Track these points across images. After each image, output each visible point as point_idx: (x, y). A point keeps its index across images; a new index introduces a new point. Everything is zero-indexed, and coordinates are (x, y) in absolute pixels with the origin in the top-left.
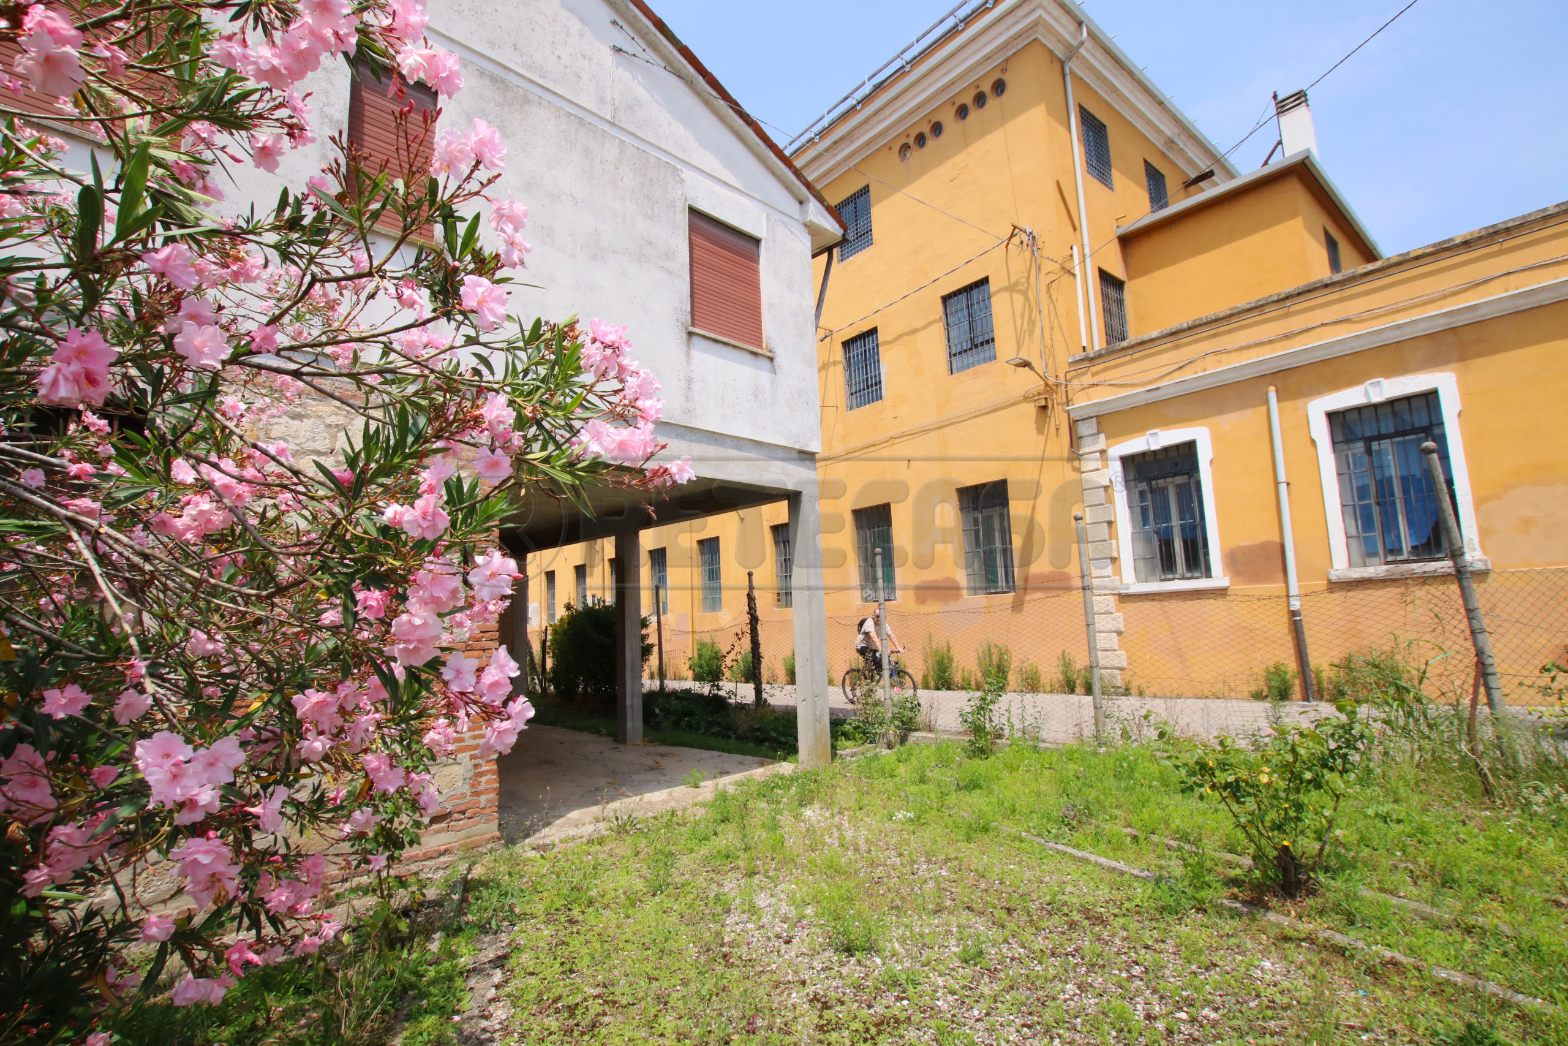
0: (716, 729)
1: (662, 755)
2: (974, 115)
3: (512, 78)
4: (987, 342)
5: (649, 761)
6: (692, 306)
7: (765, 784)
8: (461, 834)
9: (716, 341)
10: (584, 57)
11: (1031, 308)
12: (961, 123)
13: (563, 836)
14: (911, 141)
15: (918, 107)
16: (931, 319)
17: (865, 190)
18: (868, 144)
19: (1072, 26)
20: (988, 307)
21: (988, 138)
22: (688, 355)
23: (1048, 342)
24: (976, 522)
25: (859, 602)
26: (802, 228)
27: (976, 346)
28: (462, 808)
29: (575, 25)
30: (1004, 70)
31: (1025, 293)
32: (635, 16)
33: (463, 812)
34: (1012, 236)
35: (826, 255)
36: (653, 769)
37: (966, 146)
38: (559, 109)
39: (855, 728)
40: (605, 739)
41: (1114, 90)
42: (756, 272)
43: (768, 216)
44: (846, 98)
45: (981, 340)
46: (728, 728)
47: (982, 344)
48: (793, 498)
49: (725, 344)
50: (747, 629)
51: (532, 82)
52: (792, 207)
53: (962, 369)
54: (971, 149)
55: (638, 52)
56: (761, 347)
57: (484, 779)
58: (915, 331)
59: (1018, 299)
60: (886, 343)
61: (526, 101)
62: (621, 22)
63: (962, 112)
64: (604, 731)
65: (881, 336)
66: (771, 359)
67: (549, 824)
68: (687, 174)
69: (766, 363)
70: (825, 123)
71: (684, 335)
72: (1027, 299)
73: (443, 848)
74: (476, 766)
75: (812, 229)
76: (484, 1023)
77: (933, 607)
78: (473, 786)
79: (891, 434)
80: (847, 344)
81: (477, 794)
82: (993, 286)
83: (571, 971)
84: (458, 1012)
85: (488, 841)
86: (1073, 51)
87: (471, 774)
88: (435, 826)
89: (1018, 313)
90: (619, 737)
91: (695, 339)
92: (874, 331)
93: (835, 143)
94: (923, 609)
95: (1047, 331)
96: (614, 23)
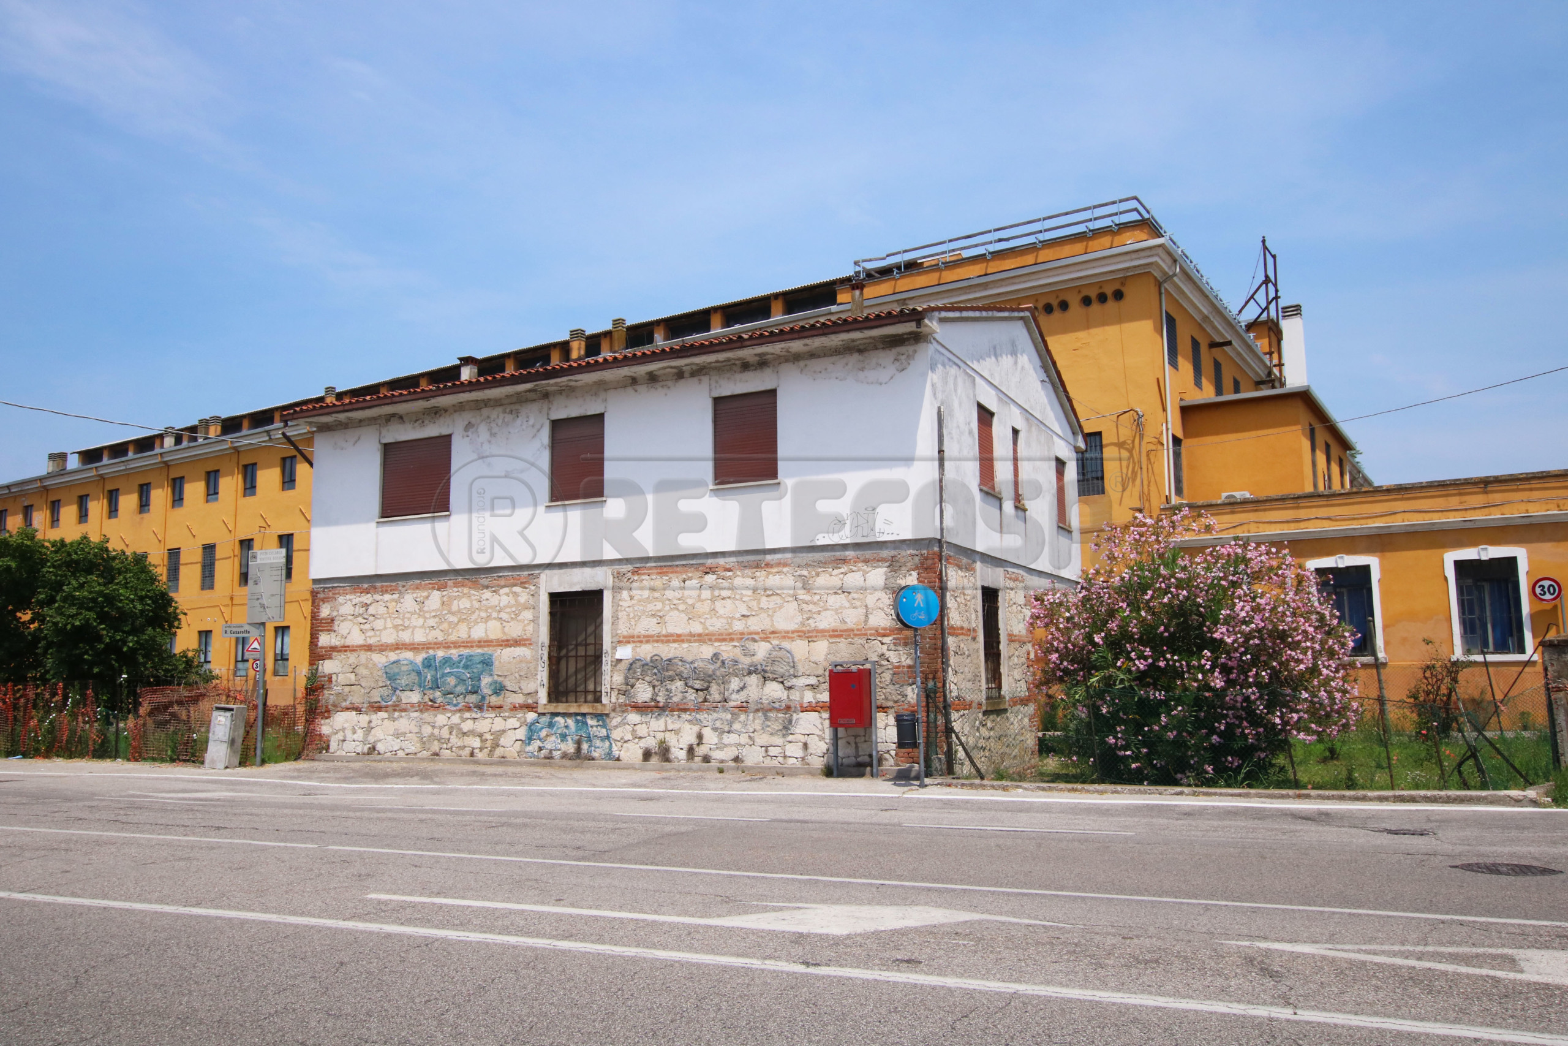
2: (1095, 307)
4: (1097, 478)
11: (1134, 463)
12: (1085, 309)
15: (1050, 284)
19: (1169, 260)
20: (1102, 454)
21: (1107, 328)
23: (1146, 490)
30: (1123, 284)
31: (1130, 451)
34: (1127, 412)
37: (1089, 327)
41: (1183, 292)
45: (1091, 475)
47: (1092, 479)
54: (1093, 331)
59: (1125, 454)
63: (1087, 301)
72: (1131, 455)
82: (1105, 440)
86: (1169, 278)
89: (1124, 464)
95: (1145, 483)
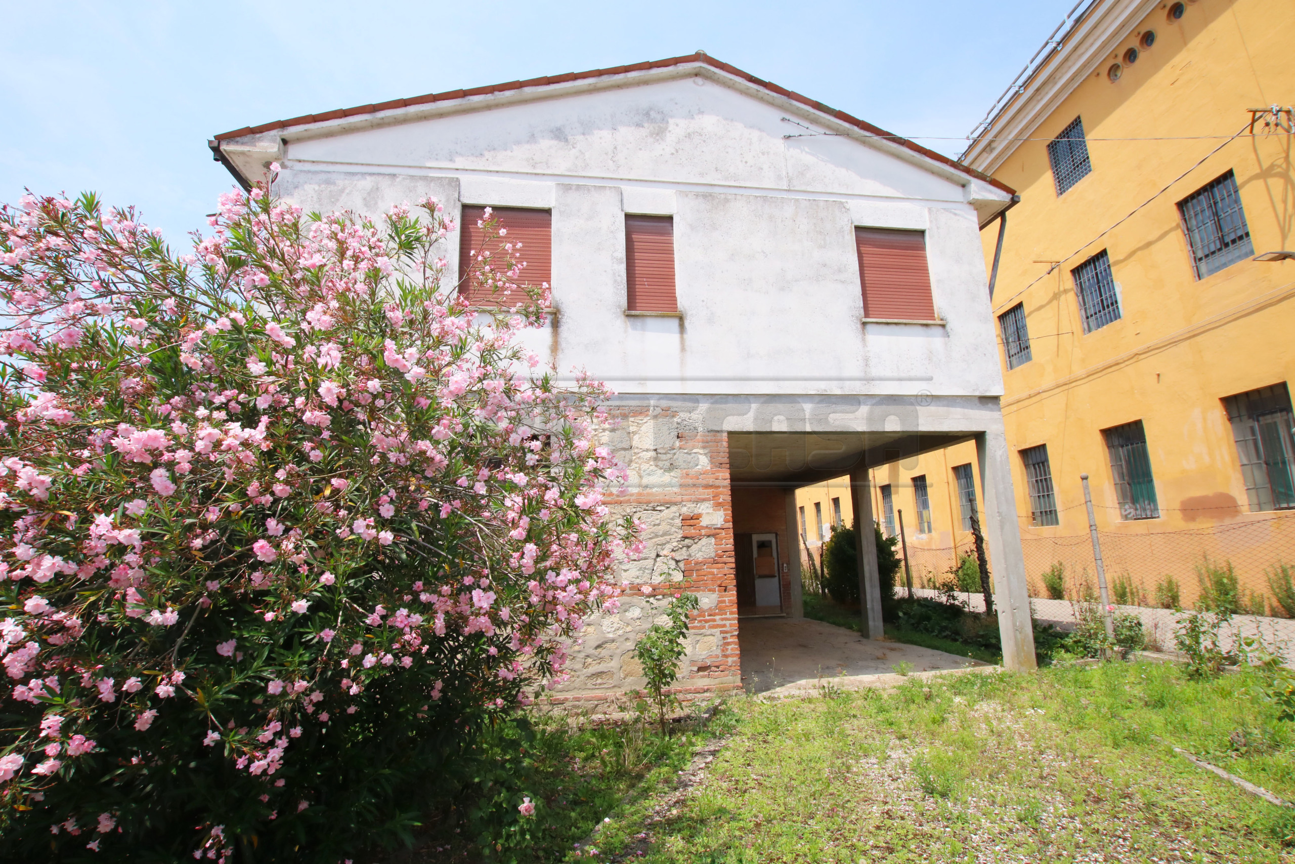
0: (947, 633)
1: (892, 649)
2: (1190, 10)
3: (717, 190)
4: (1241, 238)
5: (879, 653)
6: (864, 300)
7: (960, 680)
8: (717, 681)
9: (887, 324)
10: (763, 154)
12: (1176, 24)
13: (787, 694)
14: (1119, 60)
15: (1122, 26)
16: (1166, 228)
17: (1077, 122)
18: (1072, 79)
20: (1237, 201)
21: (1212, 26)
22: (864, 340)
24: (1252, 430)
25: (1118, 520)
26: (968, 206)
27: (1227, 245)
28: (717, 664)
29: (755, 134)
31: (1285, 176)
32: (798, 108)
33: (718, 667)
34: (1254, 121)
35: (999, 220)
36: (878, 658)
37: (1185, 43)
38: (748, 197)
39: (1075, 642)
40: (856, 634)
42: (924, 258)
43: (930, 209)
44: (1047, 43)
45: (1233, 236)
46: (957, 633)
47: (1234, 241)
48: (979, 437)
49: (896, 324)
50: (974, 547)
51: (730, 186)
52: (955, 192)
53: (1211, 272)
54: (1191, 45)
55: (803, 131)
56: (933, 318)
57: (730, 647)
58: (1149, 244)
59: (1276, 184)
60: (1117, 263)
61: (727, 200)
62: (787, 116)
63: (1176, 11)
64: (855, 627)
65: (1112, 257)
66: (943, 326)
67: (783, 685)
68: (852, 203)
69: (939, 330)
70: (1029, 72)
71: (859, 326)
72: (1288, 181)
73: (706, 688)
74: (724, 638)
75: (977, 205)
76: (692, 778)
77: (1205, 525)
78: (723, 651)
79: (1135, 351)
80: (1077, 272)
81: (726, 656)
82: (1239, 179)
83: (749, 765)
84: (682, 770)
85: (734, 688)
87: (721, 643)
88: (701, 673)
89: (1278, 199)
90: (864, 633)
91: (869, 327)
92: (1103, 253)
93: (1038, 90)
94: (1193, 526)
96: (783, 119)
